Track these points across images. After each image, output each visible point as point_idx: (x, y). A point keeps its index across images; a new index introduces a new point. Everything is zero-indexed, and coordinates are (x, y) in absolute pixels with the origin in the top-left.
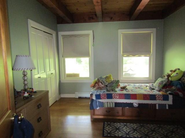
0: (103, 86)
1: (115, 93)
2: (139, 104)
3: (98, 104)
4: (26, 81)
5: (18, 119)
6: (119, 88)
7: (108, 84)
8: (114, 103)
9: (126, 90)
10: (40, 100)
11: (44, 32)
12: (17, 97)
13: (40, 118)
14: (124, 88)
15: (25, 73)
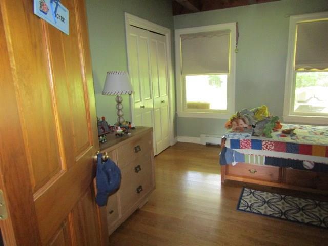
0: (245, 125)
1: (267, 139)
2: (316, 165)
3: (234, 155)
4: (121, 111)
5: (102, 159)
6: (280, 132)
7: (257, 123)
8: (264, 157)
9: (291, 136)
10: (139, 140)
11: (150, 31)
12: (108, 133)
13: (139, 166)
14: (289, 132)
15: (120, 100)
